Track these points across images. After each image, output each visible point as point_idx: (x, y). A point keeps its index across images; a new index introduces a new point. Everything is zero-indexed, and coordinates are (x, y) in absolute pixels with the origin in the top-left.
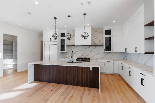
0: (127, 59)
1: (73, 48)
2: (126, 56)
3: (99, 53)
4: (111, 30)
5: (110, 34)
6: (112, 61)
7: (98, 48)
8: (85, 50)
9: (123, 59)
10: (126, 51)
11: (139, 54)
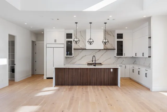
0: (136, 64)
1: (81, 52)
2: (135, 61)
3: (110, 58)
4: (122, 34)
5: (122, 38)
6: (124, 66)
7: (109, 52)
8: (95, 54)
9: (133, 63)
10: (136, 56)
11: (146, 58)
